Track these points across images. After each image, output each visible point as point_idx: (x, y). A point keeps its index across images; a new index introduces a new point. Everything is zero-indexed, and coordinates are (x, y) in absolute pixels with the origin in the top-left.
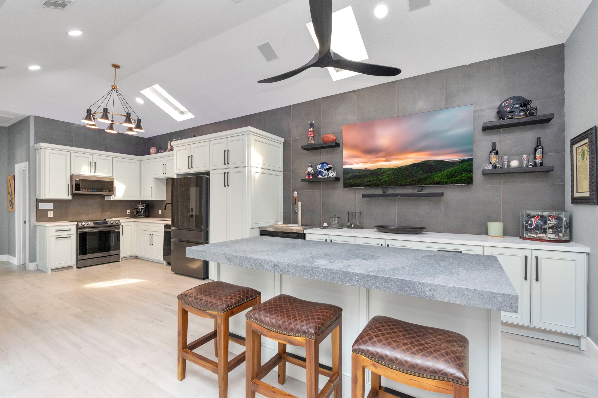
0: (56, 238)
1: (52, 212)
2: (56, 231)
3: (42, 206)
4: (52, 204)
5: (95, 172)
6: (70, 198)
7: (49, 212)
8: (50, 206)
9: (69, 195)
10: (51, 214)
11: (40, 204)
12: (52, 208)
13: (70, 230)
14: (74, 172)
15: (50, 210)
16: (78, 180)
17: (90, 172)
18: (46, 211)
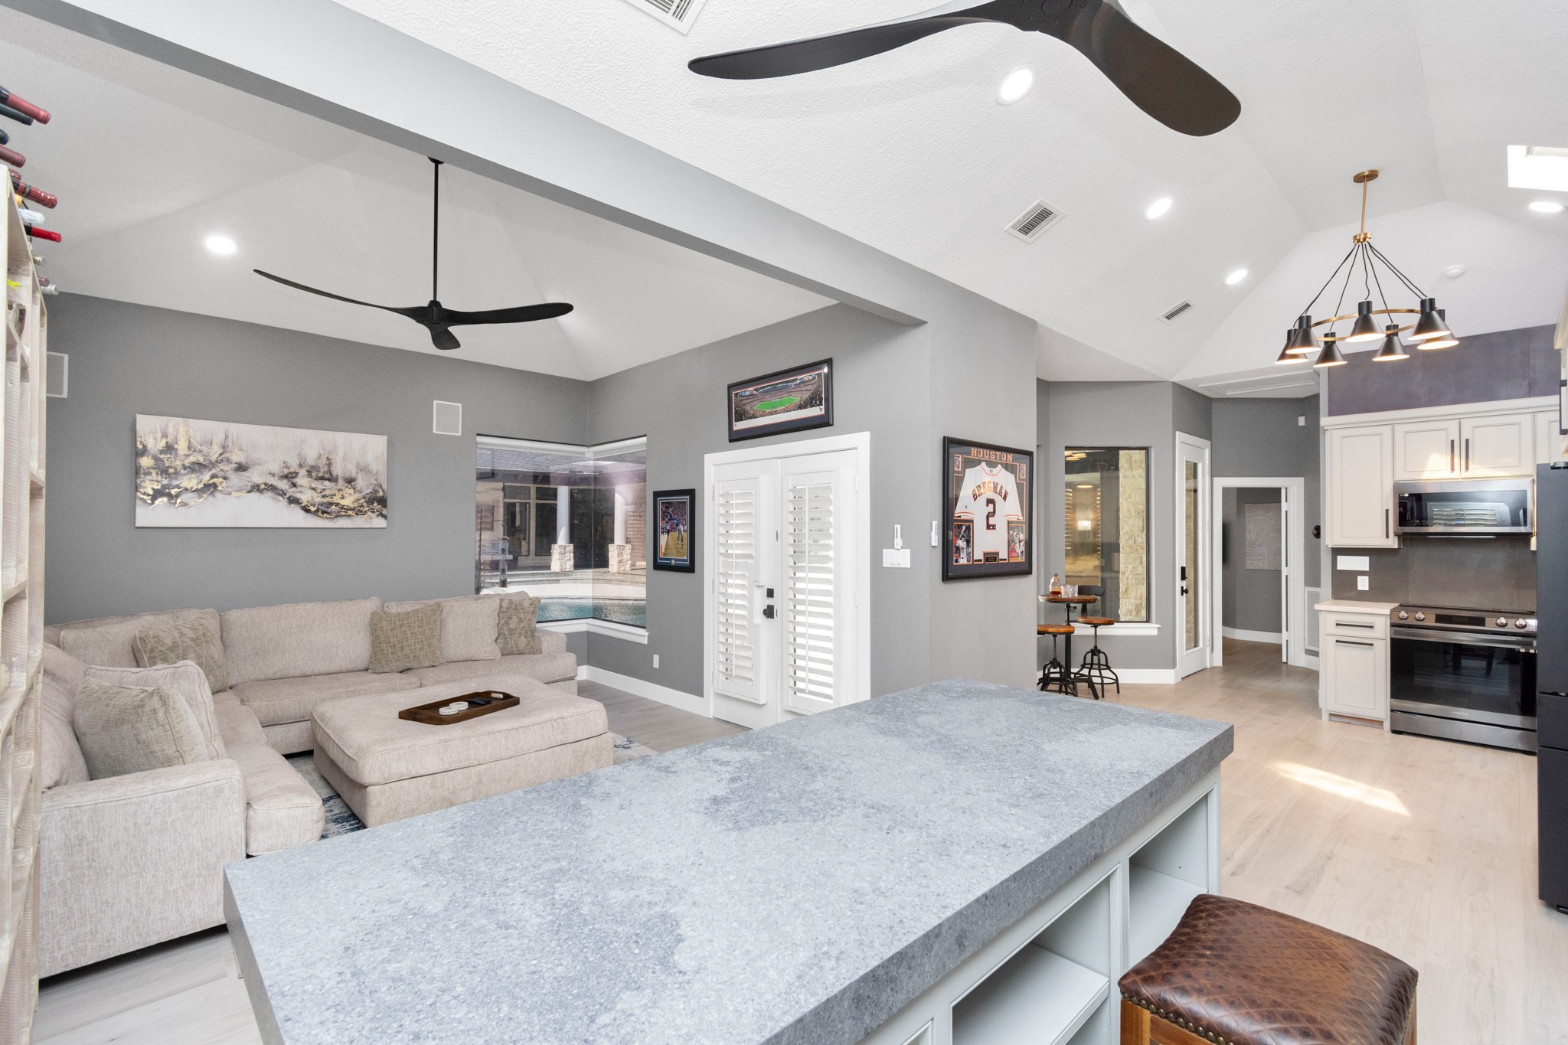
0: (1337, 641)
1: (1367, 577)
2: (1337, 625)
3: (1345, 563)
4: (1367, 559)
5: (1467, 468)
6: (1393, 543)
7: (1359, 577)
8: (1362, 563)
9: (1387, 537)
10: (1363, 583)
11: (1339, 557)
12: (1367, 569)
13: (1372, 627)
14: (1403, 476)
15: (1363, 573)
16: (1406, 495)
17: (1453, 469)
18: (1353, 575)
